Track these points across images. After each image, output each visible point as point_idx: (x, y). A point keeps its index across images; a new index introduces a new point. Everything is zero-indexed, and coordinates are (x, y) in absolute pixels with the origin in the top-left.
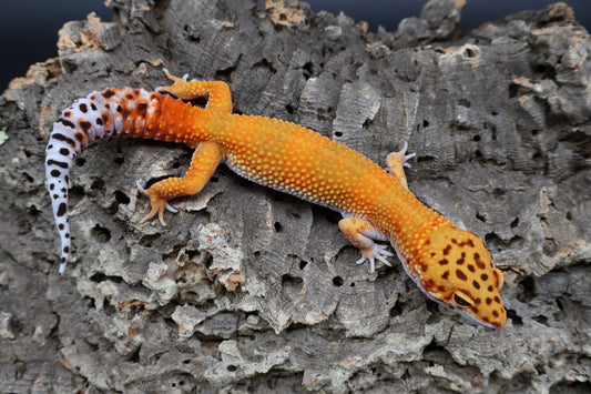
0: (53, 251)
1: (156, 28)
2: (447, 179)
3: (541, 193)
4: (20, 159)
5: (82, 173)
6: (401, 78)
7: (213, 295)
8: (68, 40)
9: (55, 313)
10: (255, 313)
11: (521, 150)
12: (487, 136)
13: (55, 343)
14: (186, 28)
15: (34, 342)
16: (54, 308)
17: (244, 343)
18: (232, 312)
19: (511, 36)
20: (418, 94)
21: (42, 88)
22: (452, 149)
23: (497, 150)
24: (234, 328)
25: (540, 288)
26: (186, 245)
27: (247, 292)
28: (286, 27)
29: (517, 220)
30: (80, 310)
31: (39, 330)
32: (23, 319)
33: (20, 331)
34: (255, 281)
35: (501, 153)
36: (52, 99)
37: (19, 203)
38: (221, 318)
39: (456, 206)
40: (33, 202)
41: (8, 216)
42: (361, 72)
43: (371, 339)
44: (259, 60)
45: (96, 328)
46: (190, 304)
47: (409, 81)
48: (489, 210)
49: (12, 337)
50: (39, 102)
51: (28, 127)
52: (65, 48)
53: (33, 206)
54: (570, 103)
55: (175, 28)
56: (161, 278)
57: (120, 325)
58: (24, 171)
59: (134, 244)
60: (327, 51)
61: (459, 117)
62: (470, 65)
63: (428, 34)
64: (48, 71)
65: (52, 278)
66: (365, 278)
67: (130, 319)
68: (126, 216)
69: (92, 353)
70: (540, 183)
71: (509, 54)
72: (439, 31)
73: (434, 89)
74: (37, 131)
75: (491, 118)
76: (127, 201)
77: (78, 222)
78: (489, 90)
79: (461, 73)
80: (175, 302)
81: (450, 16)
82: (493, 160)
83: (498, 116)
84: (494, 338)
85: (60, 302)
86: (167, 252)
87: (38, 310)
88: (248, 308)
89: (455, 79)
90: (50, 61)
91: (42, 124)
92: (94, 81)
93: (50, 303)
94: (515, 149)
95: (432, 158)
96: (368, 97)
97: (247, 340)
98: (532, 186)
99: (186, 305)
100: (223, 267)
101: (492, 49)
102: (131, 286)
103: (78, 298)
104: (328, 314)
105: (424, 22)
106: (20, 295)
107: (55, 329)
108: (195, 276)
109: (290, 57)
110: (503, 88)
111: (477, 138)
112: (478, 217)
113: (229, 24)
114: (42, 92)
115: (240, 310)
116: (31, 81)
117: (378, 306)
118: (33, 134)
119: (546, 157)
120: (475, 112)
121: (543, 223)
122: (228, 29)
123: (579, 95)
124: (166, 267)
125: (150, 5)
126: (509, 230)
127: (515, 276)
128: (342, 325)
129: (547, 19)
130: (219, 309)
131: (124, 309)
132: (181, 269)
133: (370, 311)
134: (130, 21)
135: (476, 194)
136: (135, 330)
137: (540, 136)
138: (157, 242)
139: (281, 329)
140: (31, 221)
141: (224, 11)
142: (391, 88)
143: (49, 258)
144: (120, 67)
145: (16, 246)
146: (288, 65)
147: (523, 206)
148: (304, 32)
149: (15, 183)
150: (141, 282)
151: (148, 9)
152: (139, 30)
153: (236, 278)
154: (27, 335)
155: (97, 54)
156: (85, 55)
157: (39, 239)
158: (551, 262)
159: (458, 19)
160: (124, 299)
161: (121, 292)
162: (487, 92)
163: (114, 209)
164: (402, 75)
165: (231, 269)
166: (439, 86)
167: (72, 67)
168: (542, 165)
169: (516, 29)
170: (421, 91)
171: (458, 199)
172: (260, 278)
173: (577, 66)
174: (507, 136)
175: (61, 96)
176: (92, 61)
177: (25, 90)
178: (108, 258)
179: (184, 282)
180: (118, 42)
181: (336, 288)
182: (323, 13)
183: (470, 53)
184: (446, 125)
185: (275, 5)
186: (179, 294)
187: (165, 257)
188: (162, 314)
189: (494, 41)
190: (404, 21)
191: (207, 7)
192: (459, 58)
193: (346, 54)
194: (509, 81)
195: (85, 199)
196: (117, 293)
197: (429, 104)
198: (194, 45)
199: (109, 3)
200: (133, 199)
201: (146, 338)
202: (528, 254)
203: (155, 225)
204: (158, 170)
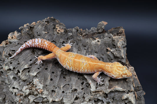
1: (31, 33)
5: (11, 66)
7: (38, 93)
8: (10, 37)
9: (5, 95)
10: (46, 98)
13: (4, 101)
14: (37, 33)
16: (5, 93)
18: (41, 97)
24: (42, 101)
25: (109, 96)
26: (32, 82)
27: (44, 93)
28: (59, 33)
30: (10, 94)
31: (1, 98)
34: (46, 91)
36: (6, 50)
38: (39, 98)
42: (74, 44)
44: (53, 40)
45: (13, 99)
46: (33, 95)
47: (85, 47)
50: (3, 50)
52: (9, 39)
53: (2, 71)
54: (118, 54)
55: (35, 33)
56: (26, 89)
57: (18, 99)
59: (21, 81)
60: (68, 39)
62: (98, 44)
63: (96, 31)
64: (6, 43)
65: (5, 86)
66: (69, 92)
67: (20, 97)
68: (20, 76)
71: (108, 42)
73: (90, 49)
75: (102, 56)
76: (20, 72)
77: (10, 76)
79: (96, 46)
80: (30, 94)
81: (102, 27)
83: (104, 56)
86: (28, 84)
87: (1, 94)
88: (44, 97)
91: (3, 55)
92: (15, 46)
93: (4, 92)
97: (45, 103)
100: (39, 88)
101: (104, 40)
102: (20, 90)
103: (10, 92)
104: (61, 99)
105: (96, 29)
107: (5, 98)
108: (34, 89)
109: (59, 40)
110: (105, 50)
113: (46, 33)
114: (4, 48)
116: (2, 45)
117: (71, 98)
120: (99, 55)
123: (120, 53)
124: (27, 87)
125: (29, 29)
127: (103, 93)
128: (64, 102)
129: (119, 33)
130: (39, 96)
131: (18, 95)
132: (31, 87)
133: (69, 99)
134: (24, 32)
136: (21, 100)
138: (26, 81)
139: (51, 102)
140: (1, 74)
141: (46, 29)
143: (5, 82)
144: (21, 43)
146: (59, 42)
148: (63, 34)
150: (22, 90)
152: (26, 34)
153: (41, 91)
155: (16, 40)
156: (13, 40)
157: (3, 78)
158: (109, 90)
159: (104, 28)
160: (19, 93)
161: (18, 91)
162: (101, 50)
163: (17, 74)
164: (84, 45)
166: (92, 48)
167: (11, 43)
169: (110, 36)
170: (87, 49)
172: (47, 91)
173: (119, 47)
174: (106, 60)
175: (8, 49)
176: (15, 42)
178: (15, 84)
179: (32, 90)
180: (21, 37)
181: (63, 94)
182: (69, 29)
183: (98, 41)
185: (58, 28)
187: (27, 85)
188: (26, 96)
189: (105, 38)
190: (92, 28)
191: (42, 28)
192: (96, 42)
193: (72, 40)
194: (106, 48)
195: (12, 71)
196: (17, 92)
197: (89, 52)
198: (39, 36)
199: (20, 28)
200: (21, 72)
201: (23, 102)
202: (105, 88)
203: (26, 78)
204: (26, 67)
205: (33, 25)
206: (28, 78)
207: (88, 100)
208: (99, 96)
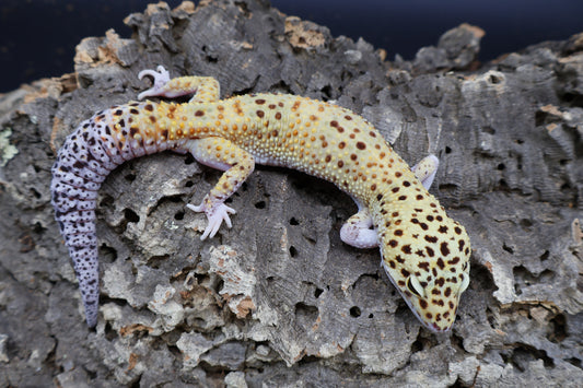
0: (55, 270)
1: (174, 47)
2: (471, 208)
3: (573, 224)
4: (29, 174)
6: (422, 104)
7: (222, 323)
8: (85, 55)
9: (53, 336)
10: (265, 343)
11: (548, 180)
12: (512, 165)
13: (51, 369)
14: (204, 48)
15: (29, 367)
16: (53, 331)
17: (251, 376)
18: (241, 342)
19: (535, 64)
20: (441, 120)
21: (57, 102)
22: (475, 178)
23: (522, 180)
24: (242, 360)
25: (572, 327)
26: (195, 268)
27: (258, 320)
28: (305, 50)
29: (547, 253)
30: (81, 334)
31: (35, 354)
32: (20, 342)
33: (15, 354)
34: (267, 308)
35: (527, 183)
36: (66, 113)
37: (24, 219)
38: (230, 347)
39: (481, 235)
40: (39, 218)
41: (11, 233)
42: (382, 96)
43: (390, 376)
44: (278, 81)
45: (95, 353)
46: (196, 332)
47: (430, 106)
48: (517, 242)
49: (7, 360)
50: (52, 117)
51: (39, 141)
52: (82, 63)
53: (38, 223)
55: (193, 47)
56: (168, 301)
57: (122, 352)
58: (32, 186)
59: (141, 265)
60: (347, 75)
61: (483, 144)
62: (495, 92)
63: (446, 63)
64: (63, 86)
65: (52, 299)
66: (384, 309)
67: (132, 345)
68: (135, 236)
69: (89, 381)
70: (570, 214)
71: (535, 82)
72: (458, 61)
73: (457, 116)
74: (49, 146)
75: (516, 146)
76: (136, 219)
78: (514, 118)
79: (486, 100)
80: (181, 328)
81: (469, 46)
82: (519, 191)
83: (525, 145)
84: (524, 381)
85: (59, 325)
86: (175, 275)
87: (36, 333)
88: (258, 337)
89: (479, 106)
90: (66, 76)
91: (54, 138)
92: (110, 96)
93: (49, 325)
94: (542, 179)
95: (454, 186)
96: (388, 120)
97: (255, 373)
98: (562, 217)
99: (192, 332)
100: (234, 292)
101: (517, 77)
102: (135, 309)
103: (78, 321)
104: (344, 347)
105: (443, 51)
106: (18, 315)
107: (52, 354)
108: (203, 302)
109: (309, 79)
110: (529, 116)
111: (501, 167)
112: (505, 248)
113: (247, 46)
114: (56, 107)
115: (249, 340)
116: (46, 95)
117: (398, 340)
118: (44, 149)
119: (576, 188)
120: (500, 140)
121: (575, 257)
122: (247, 50)
124: (173, 290)
125: (169, 24)
126: (539, 263)
127: (546, 313)
128: (358, 359)
129: (572, 48)
130: (228, 337)
131: (126, 334)
132: (189, 292)
133: (390, 345)
134: (149, 39)
135: (501, 224)
136: (137, 358)
137: (569, 166)
138: (165, 264)
139: (293, 361)
140: (35, 239)
141: (243, 33)
142: (412, 113)
143: (51, 278)
144: (137, 83)
145: (17, 265)
146: (306, 88)
147: (553, 239)
148: (322, 56)
149: (21, 198)
150: (146, 305)
151: (167, 27)
152: (158, 48)
153: (247, 305)
154: (22, 358)
155: (113, 70)
156: (101, 71)
157: (42, 258)
159: (477, 49)
160: (128, 323)
161: (125, 316)
162: (513, 119)
163: (123, 227)
164: (423, 100)
165: (242, 294)
166: (462, 113)
167: (87, 82)
168: (570, 196)
169: (541, 57)
170: (444, 117)
171: (482, 229)
172: (273, 305)
174: (534, 165)
175: (75, 111)
176: (108, 77)
177: (38, 103)
178: (113, 279)
179: (192, 307)
180: (136, 58)
181: (354, 319)
182: (342, 38)
183: (494, 80)
184: (470, 152)
185: (294, 29)
186: (185, 320)
187: (173, 280)
188: (167, 341)
189: (519, 69)
190: (422, 50)
191: (226, 29)
192: (483, 85)
193: (368, 77)
194: (535, 109)
196: (120, 316)
197: (451, 130)
198: (211, 66)
199: (128, 21)
200: (143, 218)
201: (148, 366)
202: (560, 290)
203: (164, 246)
204: (170, 188)
205: (183, 12)
206: (176, 245)
207: (479, 350)
208: (529, 330)
